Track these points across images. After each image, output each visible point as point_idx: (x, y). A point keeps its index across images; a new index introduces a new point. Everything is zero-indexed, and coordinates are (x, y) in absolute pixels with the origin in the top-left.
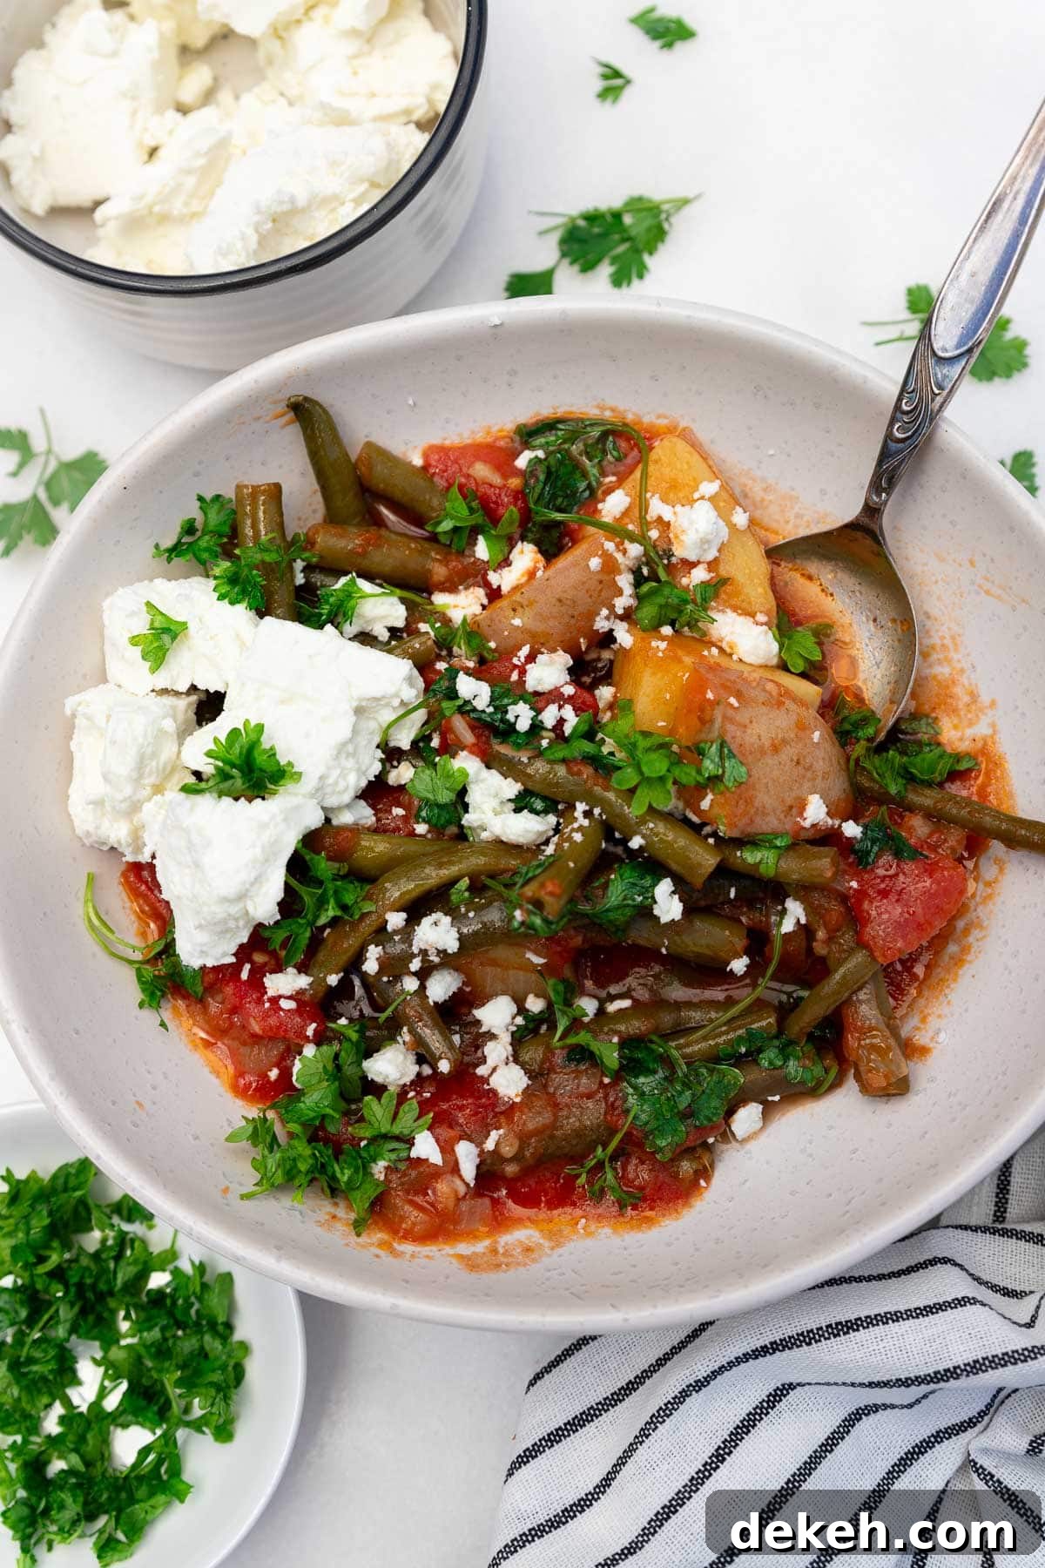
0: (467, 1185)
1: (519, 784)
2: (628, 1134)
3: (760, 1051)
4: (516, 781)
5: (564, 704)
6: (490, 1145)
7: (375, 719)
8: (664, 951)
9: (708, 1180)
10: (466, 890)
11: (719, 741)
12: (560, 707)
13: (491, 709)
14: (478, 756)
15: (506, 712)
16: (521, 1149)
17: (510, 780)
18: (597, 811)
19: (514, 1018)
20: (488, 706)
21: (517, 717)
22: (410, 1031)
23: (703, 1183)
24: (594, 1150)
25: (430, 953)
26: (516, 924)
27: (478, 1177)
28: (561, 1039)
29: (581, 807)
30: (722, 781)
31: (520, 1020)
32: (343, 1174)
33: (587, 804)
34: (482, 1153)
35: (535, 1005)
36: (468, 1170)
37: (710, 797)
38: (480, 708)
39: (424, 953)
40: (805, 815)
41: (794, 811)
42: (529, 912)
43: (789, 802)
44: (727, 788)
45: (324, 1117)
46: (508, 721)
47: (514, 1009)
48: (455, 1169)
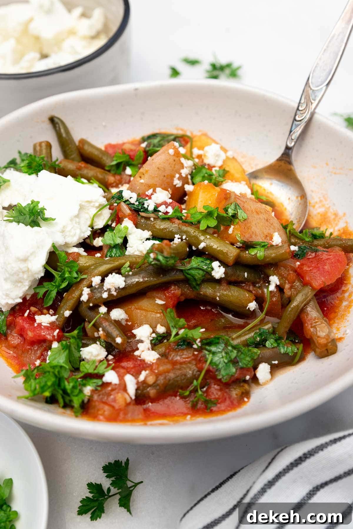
0: (131, 398)
1: (150, 232)
2: (208, 371)
3: (265, 340)
4: (149, 231)
5: (168, 206)
6: (142, 377)
7: (88, 213)
8: (218, 298)
9: (248, 398)
10: (128, 267)
11: (234, 203)
12: (166, 207)
13: (137, 203)
14: (132, 221)
15: (144, 204)
16: (156, 380)
17: (146, 231)
18: (184, 237)
19: (151, 334)
20: (136, 202)
21: (148, 206)
22: (103, 330)
23: (246, 399)
24: (192, 383)
25: (112, 290)
26: (151, 260)
27: (137, 395)
28: (174, 338)
29: (177, 236)
30: (237, 218)
31: (154, 335)
32: (69, 385)
33: (180, 235)
34: (138, 383)
35: (161, 329)
36: (132, 389)
37: (232, 227)
38: (132, 202)
39: (109, 290)
40: (273, 240)
41: (268, 238)
42: (157, 254)
43: (266, 233)
44: (240, 220)
45: (61, 367)
46: (144, 207)
47: (151, 330)
48: (125, 389)
